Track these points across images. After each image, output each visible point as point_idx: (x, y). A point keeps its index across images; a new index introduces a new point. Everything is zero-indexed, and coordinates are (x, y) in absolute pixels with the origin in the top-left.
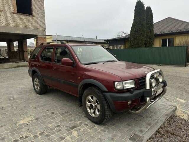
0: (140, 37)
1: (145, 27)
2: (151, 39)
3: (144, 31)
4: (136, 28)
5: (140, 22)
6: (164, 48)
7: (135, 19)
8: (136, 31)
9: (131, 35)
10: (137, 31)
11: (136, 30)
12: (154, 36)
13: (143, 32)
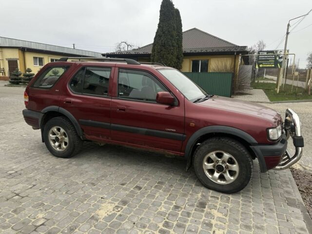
0: (169, 55)
1: (175, 40)
2: (179, 60)
3: (173, 46)
4: (162, 41)
5: (169, 31)
6: (195, 74)
7: (161, 25)
8: (162, 46)
9: (154, 51)
10: (164, 45)
11: (162, 43)
12: (182, 55)
13: (173, 48)
